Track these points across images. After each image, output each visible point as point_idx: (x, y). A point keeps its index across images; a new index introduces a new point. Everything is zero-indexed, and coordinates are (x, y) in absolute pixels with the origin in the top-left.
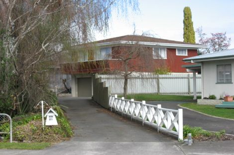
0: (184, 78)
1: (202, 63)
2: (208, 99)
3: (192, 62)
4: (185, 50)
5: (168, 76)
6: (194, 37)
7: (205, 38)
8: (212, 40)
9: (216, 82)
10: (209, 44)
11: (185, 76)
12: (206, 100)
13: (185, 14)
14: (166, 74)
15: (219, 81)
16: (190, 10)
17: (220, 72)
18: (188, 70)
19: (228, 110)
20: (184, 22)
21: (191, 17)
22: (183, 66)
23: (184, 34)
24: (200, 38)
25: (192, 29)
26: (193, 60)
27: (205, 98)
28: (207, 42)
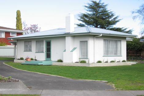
0: (12, 48)
1: (17, 40)
2: (20, 59)
3: (12, 39)
4: (15, 33)
5: (5, 47)
6: (21, 26)
7: (27, 27)
8: (31, 28)
9: (24, 51)
10: (29, 30)
11: (13, 47)
12: (19, 60)
13: (17, 14)
14: (4, 46)
15: (25, 50)
16: (20, 12)
17: (26, 45)
18: (12, 44)
19: (27, 65)
20: (16, 18)
21: (20, 16)
22: (9, 42)
23: (17, 25)
24: (24, 27)
25: (21, 22)
26: (12, 38)
27: (18, 59)
28: (28, 29)
